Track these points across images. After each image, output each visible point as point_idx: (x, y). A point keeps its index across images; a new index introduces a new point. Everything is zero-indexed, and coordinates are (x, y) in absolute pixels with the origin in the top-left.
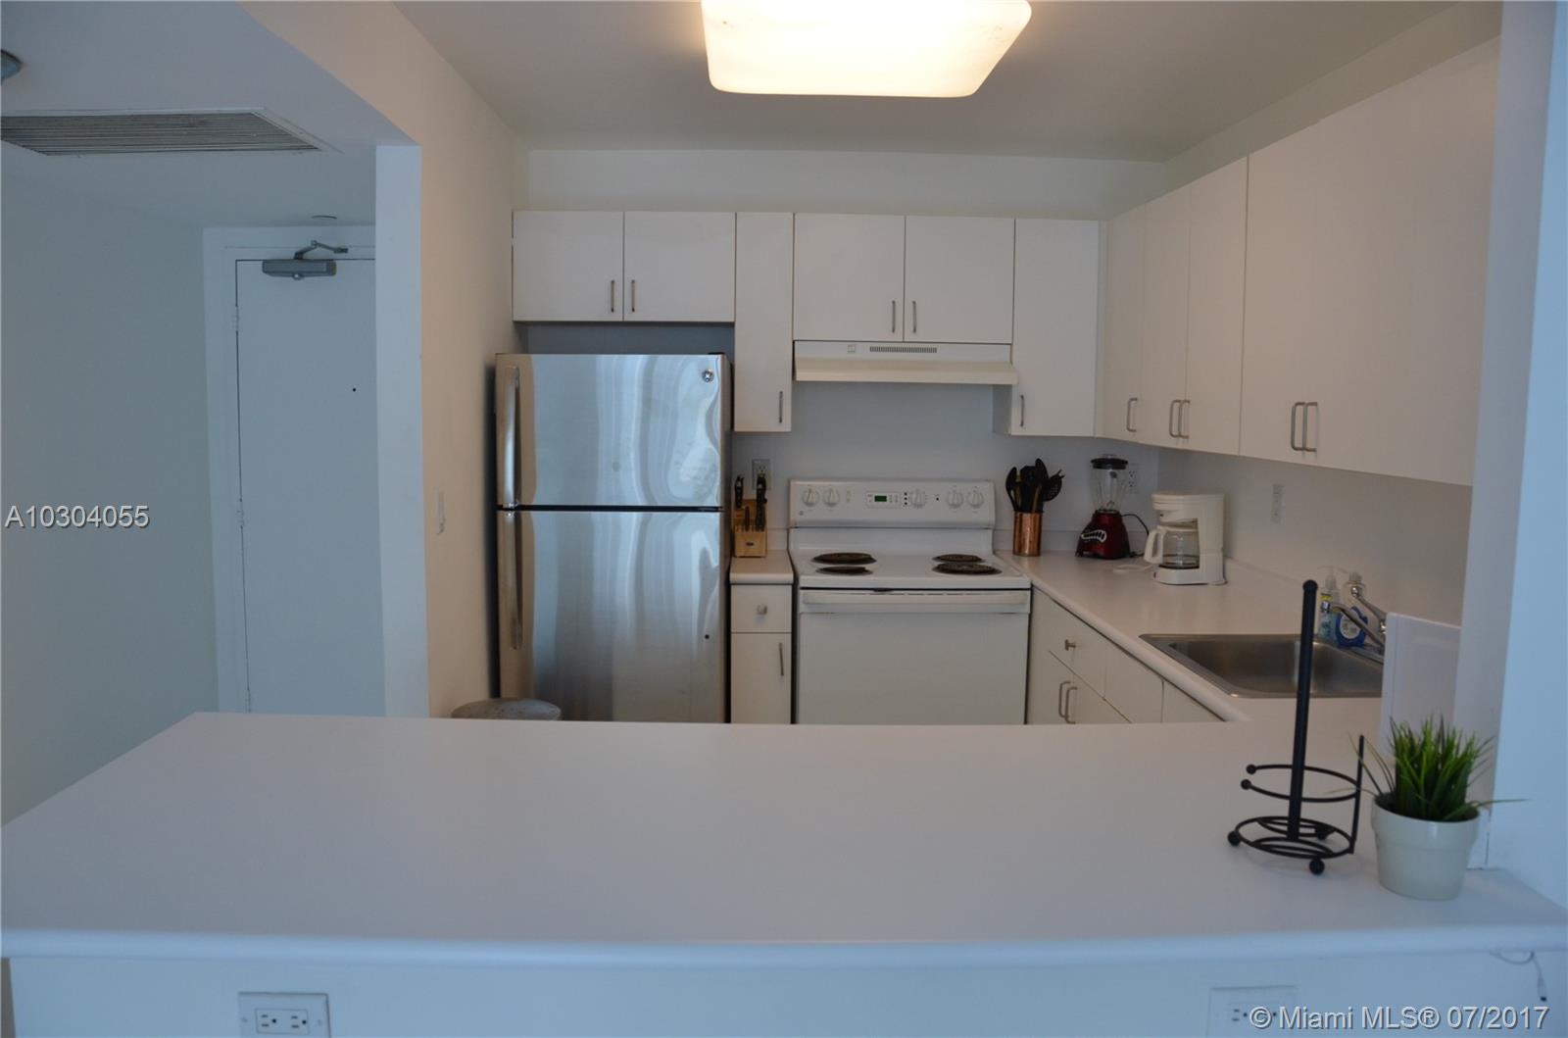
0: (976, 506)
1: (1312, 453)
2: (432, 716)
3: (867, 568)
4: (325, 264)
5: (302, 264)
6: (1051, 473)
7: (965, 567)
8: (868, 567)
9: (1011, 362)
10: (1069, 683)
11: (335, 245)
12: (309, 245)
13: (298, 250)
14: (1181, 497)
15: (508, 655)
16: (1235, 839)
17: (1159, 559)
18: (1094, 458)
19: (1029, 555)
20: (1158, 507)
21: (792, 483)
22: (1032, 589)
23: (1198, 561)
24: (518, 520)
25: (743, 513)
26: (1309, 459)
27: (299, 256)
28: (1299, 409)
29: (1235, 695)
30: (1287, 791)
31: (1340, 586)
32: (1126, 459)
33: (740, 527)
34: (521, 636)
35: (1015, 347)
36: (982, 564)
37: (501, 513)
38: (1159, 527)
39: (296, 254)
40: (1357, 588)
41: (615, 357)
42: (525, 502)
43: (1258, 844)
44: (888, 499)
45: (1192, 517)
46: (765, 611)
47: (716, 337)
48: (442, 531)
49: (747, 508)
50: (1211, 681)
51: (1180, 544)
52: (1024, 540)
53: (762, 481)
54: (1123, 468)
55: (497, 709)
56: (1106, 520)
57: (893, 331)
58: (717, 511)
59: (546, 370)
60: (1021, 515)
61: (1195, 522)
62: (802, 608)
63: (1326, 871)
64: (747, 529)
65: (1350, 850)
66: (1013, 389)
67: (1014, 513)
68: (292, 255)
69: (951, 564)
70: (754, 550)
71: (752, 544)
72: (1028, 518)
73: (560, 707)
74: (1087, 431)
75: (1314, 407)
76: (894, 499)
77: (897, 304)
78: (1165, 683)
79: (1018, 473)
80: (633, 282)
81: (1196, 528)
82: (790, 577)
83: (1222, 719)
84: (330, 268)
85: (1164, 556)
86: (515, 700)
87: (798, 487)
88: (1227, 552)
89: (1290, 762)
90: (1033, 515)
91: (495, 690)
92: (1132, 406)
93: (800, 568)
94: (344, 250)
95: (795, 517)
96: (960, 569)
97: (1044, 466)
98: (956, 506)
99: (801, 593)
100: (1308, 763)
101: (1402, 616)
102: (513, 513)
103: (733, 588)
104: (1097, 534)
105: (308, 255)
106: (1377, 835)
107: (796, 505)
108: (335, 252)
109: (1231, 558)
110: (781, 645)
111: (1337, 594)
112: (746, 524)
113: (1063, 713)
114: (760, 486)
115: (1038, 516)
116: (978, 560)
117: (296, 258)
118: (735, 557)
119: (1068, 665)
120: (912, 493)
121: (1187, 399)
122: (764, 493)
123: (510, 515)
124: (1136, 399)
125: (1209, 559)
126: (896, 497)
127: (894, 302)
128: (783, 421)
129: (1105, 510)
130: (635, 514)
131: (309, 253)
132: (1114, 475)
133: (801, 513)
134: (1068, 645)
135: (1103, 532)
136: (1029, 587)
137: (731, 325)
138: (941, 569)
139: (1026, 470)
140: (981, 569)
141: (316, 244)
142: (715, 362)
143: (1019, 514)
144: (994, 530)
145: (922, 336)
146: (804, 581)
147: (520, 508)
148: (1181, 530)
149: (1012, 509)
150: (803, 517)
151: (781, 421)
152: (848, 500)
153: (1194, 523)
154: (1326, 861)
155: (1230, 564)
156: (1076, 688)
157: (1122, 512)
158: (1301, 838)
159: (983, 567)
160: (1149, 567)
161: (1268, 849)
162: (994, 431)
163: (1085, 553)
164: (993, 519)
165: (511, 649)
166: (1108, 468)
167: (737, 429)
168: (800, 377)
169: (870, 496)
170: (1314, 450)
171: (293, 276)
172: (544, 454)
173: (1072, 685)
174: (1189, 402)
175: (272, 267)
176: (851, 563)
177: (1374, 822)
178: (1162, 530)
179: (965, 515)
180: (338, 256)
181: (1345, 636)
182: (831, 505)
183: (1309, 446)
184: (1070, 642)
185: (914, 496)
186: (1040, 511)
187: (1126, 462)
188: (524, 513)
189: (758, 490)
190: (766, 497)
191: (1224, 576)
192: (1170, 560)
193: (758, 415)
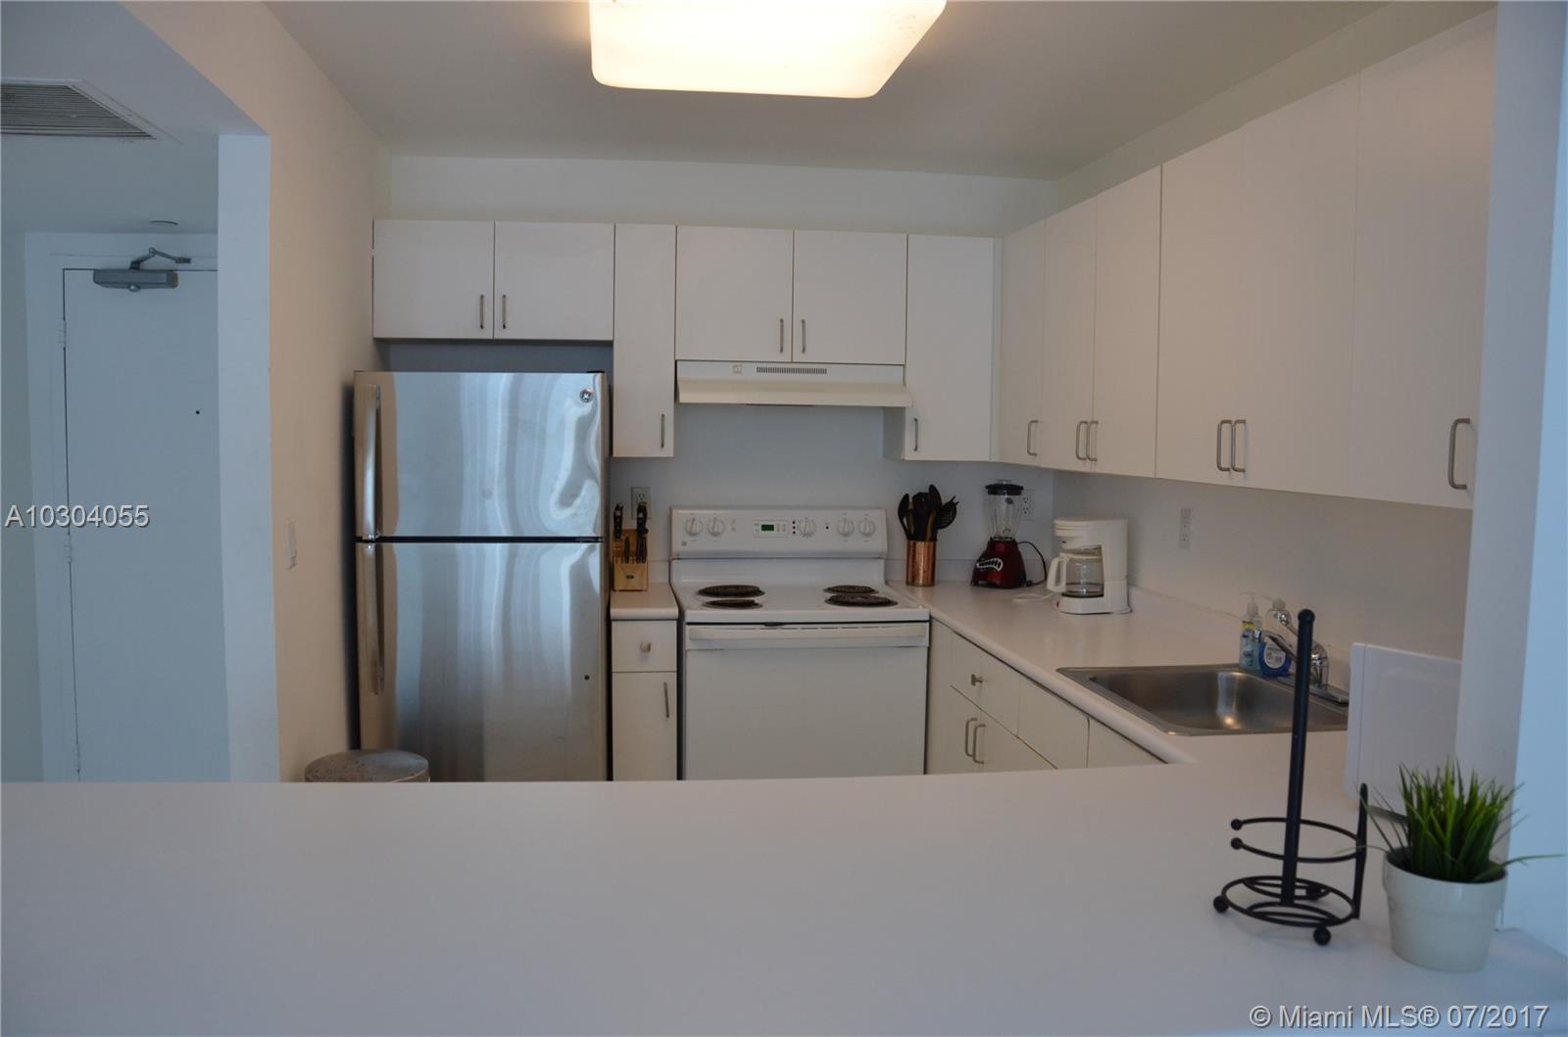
0: (867, 535)
1: (1242, 473)
2: (283, 780)
3: (756, 602)
4: (165, 275)
5: (138, 275)
6: (945, 500)
7: (859, 599)
8: (757, 599)
9: (905, 384)
10: (975, 719)
11: (176, 254)
12: (147, 253)
13: (134, 259)
14: (1085, 523)
15: (369, 701)
16: (1222, 904)
17: (1062, 588)
18: (988, 484)
19: (924, 585)
20: (1059, 533)
21: (674, 512)
22: (930, 621)
23: (1103, 589)
24: (379, 553)
25: (623, 544)
26: (1237, 480)
27: (136, 265)
28: (1226, 427)
29: (1171, 733)
30: (1280, 850)
31: (1262, 613)
32: (1021, 485)
33: (619, 559)
34: (383, 679)
35: (908, 366)
36: (876, 595)
37: (360, 545)
38: (1062, 554)
39: (133, 263)
40: (1286, 616)
41: (479, 376)
42: (386, 533)
43: (1251, 911)
44: (775, 528)
45: (1095, 544)
46: (649, 648)
47: (594, 355)
48: (293, 565)
49: (627, 539)
50: (1143, 717)
51: (1082, 572)
52: (918, 569)
53: (642, 509)
54: (1019, 494)
55: (357, 762)
56: (1001, 548)
57: (782, 350)
58: (597, 542)
59: (409, 388)
60: (915, 544)
61: (1099, 548)
62: (688, 644)
63: (1333, 939)
64: (627, 562)
65: (1355, 914)
66: (907, 410)
67: (906, 541)
68: (128, 265)
69: (844, 596)
70: (634, 584)
71: (633, 577)
72: (921, 546)
73: (426, 758)
74: (981, 454)
75: (1242, 425)
76: (781, 529)
77: (785, 323)
78: (1091, 720)
79: (911, 500)
80: (504, 296)
81: (1100, 554)
82: (674, 612)
83: (1165, 762)
84: (171, 280)
85: (1067, 584)
86: (374, 751)
87: (681, 516)
88: (1131, 580)
89: (1284, 815)
90: (927, 544)
91: (355, 740)
92: (1032, 428)
93: (686, 601)
94: (187, 261)
95: (677, 547)
96: (854, 600)
97: (937, 491)
98: (846, 535)
99: (688, 629)
100: (1304, 816)
101: (1369, 646)
102: (374, 545)
103: (614, 624)
104: (993, 563)
105: (147, 265)
106: (1389, 898)
107: (679, 535)
108: (177, 262)
109: (1135, 585)
110: (665, 684)
111: (1258, 621)
112: (626, 556)
113: (970, 752)
114: (641, 515)
115: (932, 544)
116: (872, 591)
117: (131, 268)
118: (615, 591)
119: (975, 702)
120: (799, 522)
121: (1095, 419)
122: (645, 522)
123: (370, 548)
124: (1036, 422)
125: (1113, 587)
126: (784, 525)
127: (782, 321)
128: (665, 446)
129: (1000, 538)
130: (498, 546)
131: (145, 262)
132: (1009, 502)
133: (684, 544)
134: (974, 680)
135: (999, 560)
136: (927, 618)
137: (609, 344)
138: (834, 601)
139: (919, 496)
140: (877, 601)
141: (154, 252)
142: (591, 382)
143: (912, 542)
144: (886, 560)
145: (814, 355)
146: (690, 616)
147: (381, 540)
148: (1084, 558)
149: (905, 536)
150: (687, 548)
151: (662, 446)
152: (734, 529)
153: (1098, 550)
154: (1331, 929)
155: (1134, 591)
156: (983, 726)
157: (1017, 540)
158: (1297, 902)
159: (876, 598)
160: (1049, 595)
161: (1263, 916)
162: (885, 456)
163: (980, 582)
164: (885, 548)
165: (373, 694)
166: (1004, 494)
167: (615, 455)
168: (684, 398)
169: (756, 525)
170: (1243, 471)
171: (129, 287)
172: (406, 480)
173: (979, 722)
174: (1096, 423)
175: (104, 278)
176: (740, 596)
177: (1386, 882)
178: (1065, 557)
179: (856, 544)
180: (181, 266)
181: (1270, 666)
182: (715, 534)
183: (1237, 466)
184: (977, 676)
185: (803, 525)
186: (934, 539)
187: (1022, 488)
188: (385, 545)
189: (638, 519)
190: (647, 526)
191: (1129, 605)
192: (1074, 588)
193: (638, 439)
